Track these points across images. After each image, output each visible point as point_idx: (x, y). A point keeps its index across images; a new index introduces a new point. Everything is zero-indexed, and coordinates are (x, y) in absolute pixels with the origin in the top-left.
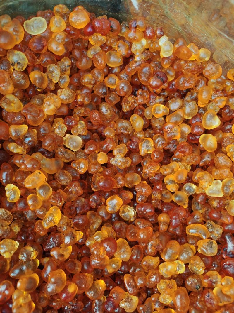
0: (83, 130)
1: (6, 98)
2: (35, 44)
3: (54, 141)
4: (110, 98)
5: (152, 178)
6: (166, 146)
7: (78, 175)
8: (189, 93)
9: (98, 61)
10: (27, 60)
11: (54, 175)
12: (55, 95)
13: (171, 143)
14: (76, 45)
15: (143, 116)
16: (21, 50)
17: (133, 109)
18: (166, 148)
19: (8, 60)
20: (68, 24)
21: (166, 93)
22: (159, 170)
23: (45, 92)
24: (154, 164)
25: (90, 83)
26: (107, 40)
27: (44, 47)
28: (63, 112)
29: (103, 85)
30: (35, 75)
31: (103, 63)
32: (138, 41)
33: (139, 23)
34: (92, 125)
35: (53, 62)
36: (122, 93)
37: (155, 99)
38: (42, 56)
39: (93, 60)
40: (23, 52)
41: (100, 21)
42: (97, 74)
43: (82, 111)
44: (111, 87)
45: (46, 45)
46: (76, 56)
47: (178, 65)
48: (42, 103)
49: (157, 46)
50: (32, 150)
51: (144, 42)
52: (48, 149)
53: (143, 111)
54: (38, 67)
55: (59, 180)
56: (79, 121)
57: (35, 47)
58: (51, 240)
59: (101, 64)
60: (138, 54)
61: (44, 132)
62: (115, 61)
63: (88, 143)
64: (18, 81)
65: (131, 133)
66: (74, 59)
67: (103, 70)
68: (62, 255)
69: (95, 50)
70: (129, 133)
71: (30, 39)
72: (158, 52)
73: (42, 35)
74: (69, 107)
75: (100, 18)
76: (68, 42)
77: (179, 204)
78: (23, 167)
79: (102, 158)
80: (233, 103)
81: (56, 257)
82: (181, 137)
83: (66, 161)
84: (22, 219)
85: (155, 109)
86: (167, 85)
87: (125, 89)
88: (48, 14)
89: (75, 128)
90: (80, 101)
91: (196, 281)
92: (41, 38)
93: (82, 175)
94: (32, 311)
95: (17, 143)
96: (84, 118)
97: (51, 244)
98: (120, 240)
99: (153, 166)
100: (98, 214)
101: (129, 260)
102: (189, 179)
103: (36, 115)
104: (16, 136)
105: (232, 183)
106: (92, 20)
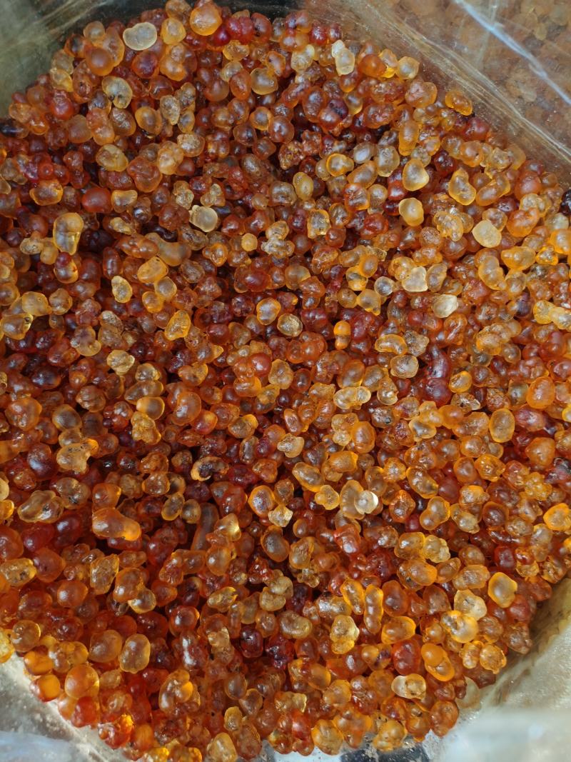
0: (218, 199)
1: (105, 150)
2: (141, 66)
3: (175, 214)
4: (260, 147)
5: (327, 272)
6: (350, 222)
7: (214, 270)
8: (386, 133)
9: (238, 87)
10: (131, 92)
11: (176, 268)
12: (174, 144)
13: (357, 217)
14: (203, 61)
15: (313, 175)
16: (120, 76)
17: (297, 164)
18: (350, 225)
19: (103, 92)
20: (189, 30)
21: (350, 136)
22: (336, 260)
23: (158, 140)
24: (328, 248)
25: (226, 123)
26: (251, 52)
27: (154, 68)
28: (186, 171)
29: (248, 125)
30: (143, 114)
31: (246, 90)
32: (300, 49)
33: (301, 20)
34: (233, 192)
35: (169, 92)
36: (277, 138)
37: (332, 145)
38: (151, 83)
39: (231, 85)
40: (126, 78)
41: (238, 22)
42: (237, 107)
43: (217, 169)
44: (262, 129)
45: (157, 65)
46: (203, 80)
47: (365, 88)
48: (156, 158)
49: (329, 57)
50: (145, 229)
51: (311, 50)
52: (168, 228)
53: (314, 167)
54: (146, 100)
55: (185, 275)
56: (212, 184)
57: (141, 70)
58: (179, 356)
59: (243, 91)
60: (301, 71)
61: (161, 201)
62: (265, 85)
63: (226, 220)
64: (120, 123)
65: (294, 204)
66: (201, 85)
67: (246, 101)
68: (195, 377)
69: (232, 68)
70: (292, 203)
71: (133, 58)
72: (333, 67)
73: (151, 50)
74: (195, 164)
75: (238, 14)
76: (189, 57)
77: (368, 310)
78: (134, 251)
79: (248, 243)
80: (453, 146)
81: (187, 378)
82: (371, 206)
83: (194, 248)
84: (135, 330)
85: (331, 162)
86: (349, 122)
87: (284, 131)
88: (158, 16)
89: (206, 195)
90: (212, 153)
91: (385, 412)
92: (149, 55)
93: (219, 269)
94: (158, 440)
95: (123, 219)
96: (220, 180)
97: (179, 362)
98: (278, 361)
99: (327, 252)
100: (246, 327)
101: (290, 388)
102: (383, 270)
103: (149, 174)
104: (121, 206)
105: (442, 270)
106: (225, 20)
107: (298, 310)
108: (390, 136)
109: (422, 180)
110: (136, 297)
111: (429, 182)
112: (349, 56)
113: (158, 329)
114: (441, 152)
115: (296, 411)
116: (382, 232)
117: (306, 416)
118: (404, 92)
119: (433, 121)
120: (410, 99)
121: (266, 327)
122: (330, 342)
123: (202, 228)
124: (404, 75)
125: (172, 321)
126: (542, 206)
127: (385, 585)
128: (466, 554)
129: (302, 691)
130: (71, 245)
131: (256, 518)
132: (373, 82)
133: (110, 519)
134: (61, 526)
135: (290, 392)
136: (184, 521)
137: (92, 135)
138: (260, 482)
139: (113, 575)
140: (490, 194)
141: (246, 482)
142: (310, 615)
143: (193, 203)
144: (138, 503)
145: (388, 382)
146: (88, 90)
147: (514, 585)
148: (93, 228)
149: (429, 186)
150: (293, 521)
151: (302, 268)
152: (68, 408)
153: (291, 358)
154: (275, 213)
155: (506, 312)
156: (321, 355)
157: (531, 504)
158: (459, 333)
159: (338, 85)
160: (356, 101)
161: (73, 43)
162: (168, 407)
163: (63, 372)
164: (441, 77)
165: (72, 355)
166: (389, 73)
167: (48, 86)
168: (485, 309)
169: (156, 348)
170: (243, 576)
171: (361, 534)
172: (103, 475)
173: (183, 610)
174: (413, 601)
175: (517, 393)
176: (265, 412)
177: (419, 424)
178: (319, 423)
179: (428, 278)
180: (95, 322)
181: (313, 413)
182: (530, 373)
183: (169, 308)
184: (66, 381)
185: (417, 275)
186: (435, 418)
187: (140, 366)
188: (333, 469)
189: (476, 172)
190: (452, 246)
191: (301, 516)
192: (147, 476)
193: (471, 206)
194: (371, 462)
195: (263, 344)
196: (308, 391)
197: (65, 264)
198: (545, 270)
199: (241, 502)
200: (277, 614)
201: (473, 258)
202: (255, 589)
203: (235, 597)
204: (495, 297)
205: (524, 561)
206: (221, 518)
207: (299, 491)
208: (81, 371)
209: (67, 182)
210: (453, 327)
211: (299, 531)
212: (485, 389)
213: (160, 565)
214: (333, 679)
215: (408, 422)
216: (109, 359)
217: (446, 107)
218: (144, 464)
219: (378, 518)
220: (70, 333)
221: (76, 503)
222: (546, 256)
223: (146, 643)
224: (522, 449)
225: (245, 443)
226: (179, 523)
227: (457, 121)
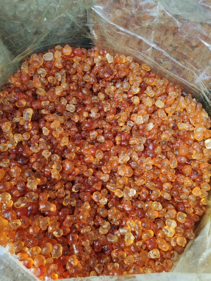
0: (75, 102)
1: (39, 90)
2: (49, 65)
3: (62, 107)
4: (86, 86)
5: (111, 121)
7: (75, 124)
9: (78, 69)
10: (46, 72)
11: (63, 124)
12: (60, 86)
13: (119, 104)
14: (67, 63)
15: (104, 93)
16: (42, 68)
17: (99, 90)
18: (117, 107)
19: (38, 73)
20: (62, 54)
21: (114, 81)
22: (114, 117)
23: (55, 86)
25: (76, 80)
26: (82, 59)
27: (53, 65)
28: (64, 94)
29: (83, 80)
30: (50, 78)
32: (96, 57)
33: (96, 49)
34: (79, 100)
35: (57, 72)
36: (92, 83)
37: (109, 84)
38: (52, 70)
39: (76, 69)
40: (44, 68)
41: (77, 51)
42: (79, 75)
43: (74, 93)
44: (87, 81)
46: (68, 68)
47: (117, 66)
48: (54, 91)
49: (105, 58)
50: (52, 112)
51: (100, 57)
52: (59, 111)
53: (104, 91)
54: (51, 74)
55: (66, 126)
56: (73, 98)
57: (49, 66)
58: (65, 151)
59: (80, 70)
60: (97, 63)
61: (57, 104)
62: (87, 68)
63: (78, 108)
64: (43, 81)
66: (67, 70)
67: (81, 73)
68: (71, 157)
69: (76, 64)
70: (98, 102)
71: (46, 63)
72: (107, 61)
73: (51, 60)
74: (67, 92)
75: (77, 49)
76: (63, 62)
77: (126, 132)
79: (85, 114)
80: (146, 80)
81: (68, 158)
82: (123, 100)
83: (68, 118)
84: (51, 144)
85: (109, 88)
86: (114, 76)
87: (94, 81)
88: (53, 51)
89: (71, 101)
90: (72, 89)
91: (135, 163)
92: (51, 62)
93: (77, 123)
94: (60, 178)
95: (45, 110)
96: (75, 97)
97: (66, 153)
98: (98, 150)
99: (111, 115)
100: (87, 141)
101: (103, 158)
102: (129, 119)
103: (52, 96)
104: (44, 106)
105: (147, 116)
106: (73, 50)
107: (103, 134)
108: (126, 79)
109: (137, 90)
110: (50, 134)
111: (140, 91)
112: (111, 57)
113: (58, 143)
114: (142, 82)
115: (106, 166)
116: (127, 107)
117: (109, 167)
118: (129, 66)
119: (139, 74)
120: (131, 68)
121: (93, 140)
122: (115, 143)
123: (70, 111)
124: (129, 61)
125: (62, 140)
126: (175, 94)
127: (141, 220)
128: (168, 207)
129: (117, 262)
130: (29, 119)
131: (95, 203)
132: (119, 64)
133: (46, 204)
134: (29, 208)
135: (103, 160)
136: (71, 205)
137: (35, 85)
139: (48, 223)
140: (159, 92)
141: (91, 191)
142: (117, 234)
143: (67, 104)
144: (55, 200)
145: (134, 153)
146: (33, 73)
147: (185, 215)
148: (36, 113)
149: (140, 93)
150: (108, 202)
151: (103, 121)
152: (30, 170)
153: (102, 149)
154: (93, 105)
155: (169, 127)
156: (112, 147)
157: (187, 188)
158: (155, 134)
159: (109, 66)
160: (115, 70)
161: (28, 60)
162: (63, 167)
163: (27, 158)
164: (140, 61)
165: (31, 153)
166: (124, 61)
167: (20, 73)
168: (162, 127)
169: (58, 149)
170: (93, 222)
171: (132, 205)
172: (42, 191)
173: (72, 235)
174: (151, 224)
175: (177, 153)
176: (96, 168)
177: (147, 165)
178: (114, 169)
179: (143, 119)
180: (38, 142)
181: (111, 166)
182: (180, 145)
183: (61, 136)
184: (29, 161)
185: (140, 118)
186: (151, 162)
187: (53, 155)
188: (120, 184)
189: (154, 87)
190: (149, 109)
191: (110, 201)
192: (57, 190)
193: (154, 97)
194: (132, 180)
195: (93, 145)
196: (109, 159)
197: (27, 124)
198: (180, 113)
199: (90, 198)
200: (106, 235)
201: (156, 112)
202: (97, 227)
203: (90, 229)
204: (165, 122)
205: (187, 207)
206: (83, 203)
207: (109, 193)
208: (34, 157)
209: (27, 100)
210: (153, 133)
211: (110, 205)
212: (167, 152)
213: (64, 220)
214: (127, 255)
215: (143, 165)
216: (43, 153)
217: (142, 69)
218: (56, 186)
219: (137, 199)
220: (29, 146)
221: (34, 200)
222: (178, 109)
223: (61, 246)
224: (181, 170)
225: (90, 178)
226: (69, 206)
227: (146, 73)
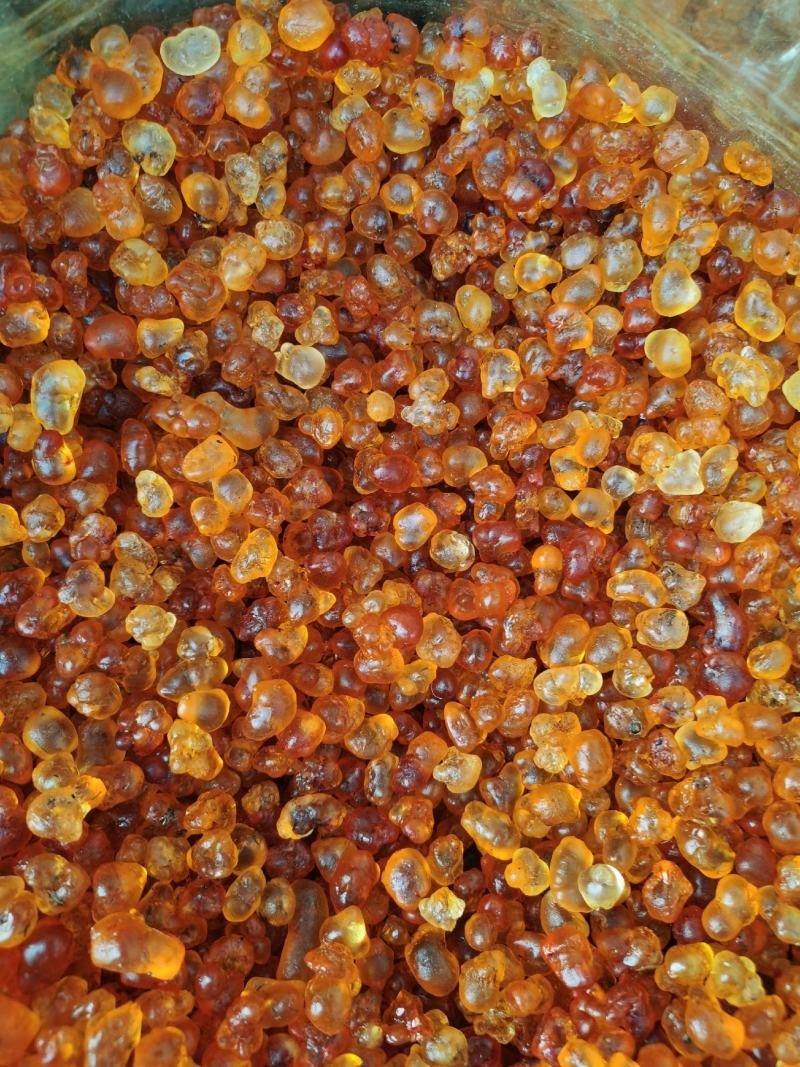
0: (327, 331)
1: (126, 250)
2: (191, 102)
3: (251, 360)
4: (397, 243)
5: (516, 458)
6: (555, 370)
7: (318, 454)
8: (618, 217)
9: (361, 140)
10: (173, 145)
11: (252, 453)
12: (249, 237)
13: (568, 362)
14: (301, 96)
15: (490, 290)
16: (155, 119)
17: (462, 270)
18: (555, 376)
19: (124, 148)
20: (277, 41)
21: (554, 223)
22: (534, 436)
23: (222, 231)
24: (519, 416)
25: (341, 202)
26: (384, 79)
27: (215, 106)
28: (271, 284)
29: (378, 206)
30: (195, 186)
31: (375, 145)
32: (470, 75)
33: (471, 24)
34: (351, 319)
35: (241, 147)
36: (429, 227)
37: (524, 239)
38: (210, 133)
39: (348, 137)
40: (164, 123)
41: (362, 27)
42: (359, 174)
43: (324, 281)
44: (402, 212)
45: (221, 101)
46: (300, 129)
47: (583, 140)
48: (216, 262)
49: (521, 87)
50: (197, 385)
51: (487, 77)
52: (238, 384)
53: (491, 275)
54: (201, 162)
55: (268, 464)
56: (316, 306)
57: (192, 110)
58: (255, 611)
59: (369, 147)
60: (470, 112)
61: (225, 337)
62: (408, 136)
63: (339, 368)
64: (154, 202)
65: (457, 340)
66: (296, 137)
67: (375, 164)
68: (284, 649)
69: (351, 106)
70: (454, 337)
71: (178, 89)
72: (527, 104)
73: (208, 75)
74: (286, 271)
75: (362, 16)
76: (277, 89)
77: (590, 524)
78: (177, 426)
79: (379, 407)
80: (741, 239)
81: (270, 652)
82: (594, 343)
83: (284, 417)
84: (179, 563)
85: (521, 266)
86: (554, 198)
87: (440, 215)
88: (223, 17)
89: (304, 327)
90: (316, 254)
91: (630, 711)
92: (206, 84)
93: (326, 453)
94: (217, 772)
95: (158, 369)
96: (331, 299)
97: (256, 622)
98: (432, 616)
99: (519, 423)
100: (374, 554)
101: (456, 665)
102: (618, 455)
103: (203, 290)
104: (154, 347)
105: (727, 457)
106: (340, 25)
107: (465, 523)
108: (626, 222)
109: (689, 296)
110: (180, 507)
111: (701, 303)
112: (557, 85)
113: (219, 562)
114: (719, 249)
115: (467, 707)
116: (614, 387)
117: (485, 718)
118: (652, 147)
119: (703, 197)
120: (662, 159)
121: (410, 554)
122: (526, 581)
123: (298, 382)
124: (650, 118)
125: (244, 546)
127: (643, 1051)
128: (792, 988)
130: (64, 419)
131: (394, 908)
132: (596, 130)
135: (455, 673)
136: (263, 919)
137: (104, 223)
138: (404, 841)
139: (130, 1046)
141: (379, 844)
143: (283, 340)
144: (179, 890)
145: (635, 660)
146: (97, 145)
148: (103, 384)
149: (700, 310)
151: (473, 450)
152: (52, 713)
153: (456, 611)
154: (425, 355)
156: (510, 607)
158: (765, 571)
159: (534, 137)
160: (566, 163)
161: (72, 63)
162: (235, 704)
163: (43, 647)
165: (62, 616)
166: (625, 115)
167: (27, 138)
169: (216, 598)
170: (376, 1030)
171: (590, 939)
172: (114, 844)
176: (411, 707)
177: (696, 738)
178: (507, 729)
179: (704, 468)
180: (105, 554)
181: (497, 713)
183: (239, 527)
184: (49, 663)
185: (684, 465)
187: (186, 632)
188: (534, 816)
189: (783, 284)
190: (746, 415)
191: (478, 909)
192: (195, 839)
193: (776, 342)
194: (605, 802)
195: (405, 587)
196: (487, 670)
197: (51, 453)
199: (369, 881)
201: (782, 434)
202: (396, 1053)
206: (333, 912)
207: (473, 855)
208: (78, 645)
209: (57, 306)
210: (755, 560)
211: (476, 937)
215: (674, 731)
216: (128, 621)
217: (726, 173)
218: (193, 817)
220: (58, 574)
221: (62, 903)
225: (374, 766)
226: (255, 926)
227: (747, 196)
